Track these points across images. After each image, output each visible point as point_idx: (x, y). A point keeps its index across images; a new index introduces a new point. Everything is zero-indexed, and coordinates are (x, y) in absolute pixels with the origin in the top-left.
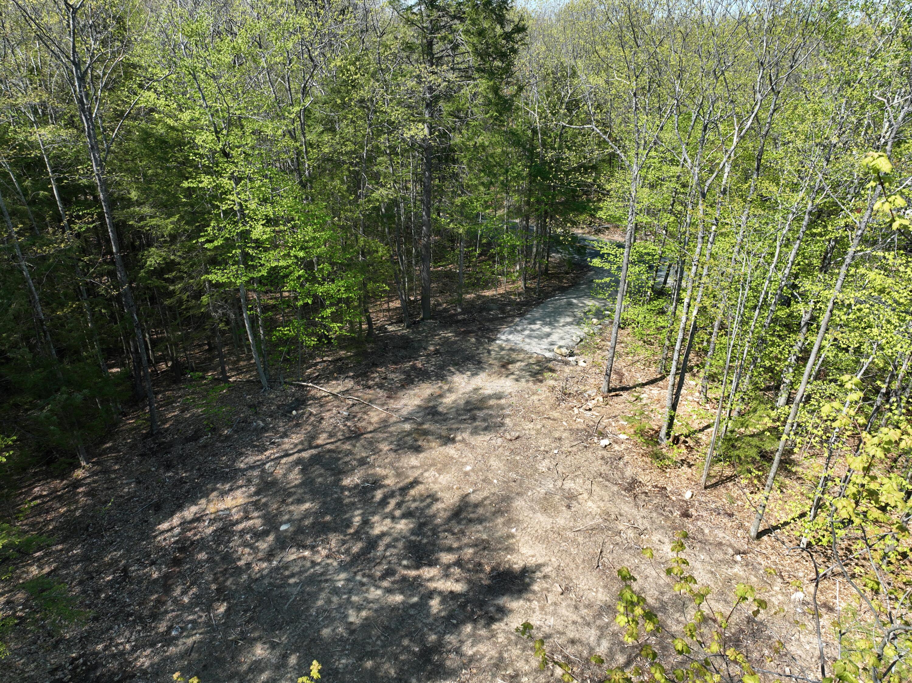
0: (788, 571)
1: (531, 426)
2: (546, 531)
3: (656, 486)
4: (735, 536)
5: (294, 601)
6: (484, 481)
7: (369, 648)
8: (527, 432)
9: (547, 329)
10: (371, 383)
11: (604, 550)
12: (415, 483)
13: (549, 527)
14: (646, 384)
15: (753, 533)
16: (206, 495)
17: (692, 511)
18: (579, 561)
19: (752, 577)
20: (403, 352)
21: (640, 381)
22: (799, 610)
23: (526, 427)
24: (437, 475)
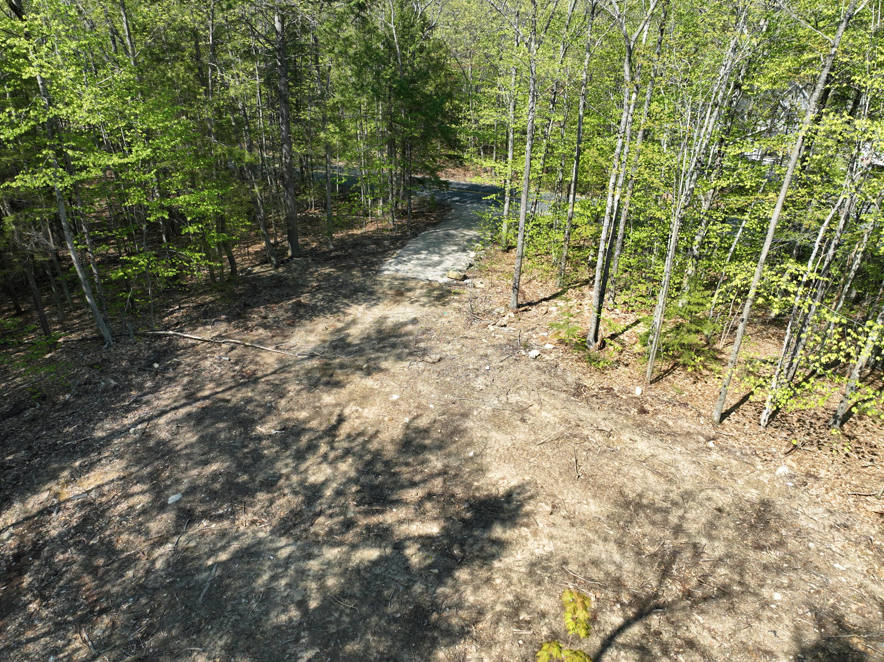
0: (761, 449)
1: (450, 347)
2: (508, 449)
3: (603, 388)
4: (699, 424)
5: (209, 590)
6: (418, 407)
8: (448, 353)
10: (250, 324)
11: (578, 458)
12: (341, 419)
13: (509, 444)
15: (717, 418)
16: (54, 476)
17: (647, 407)
18: (556, 475)
19: (732, 460)
20: (277, 291)
21: (542, 296)
22: (790, 484)
23: (446, 349)
24: (360, 410)
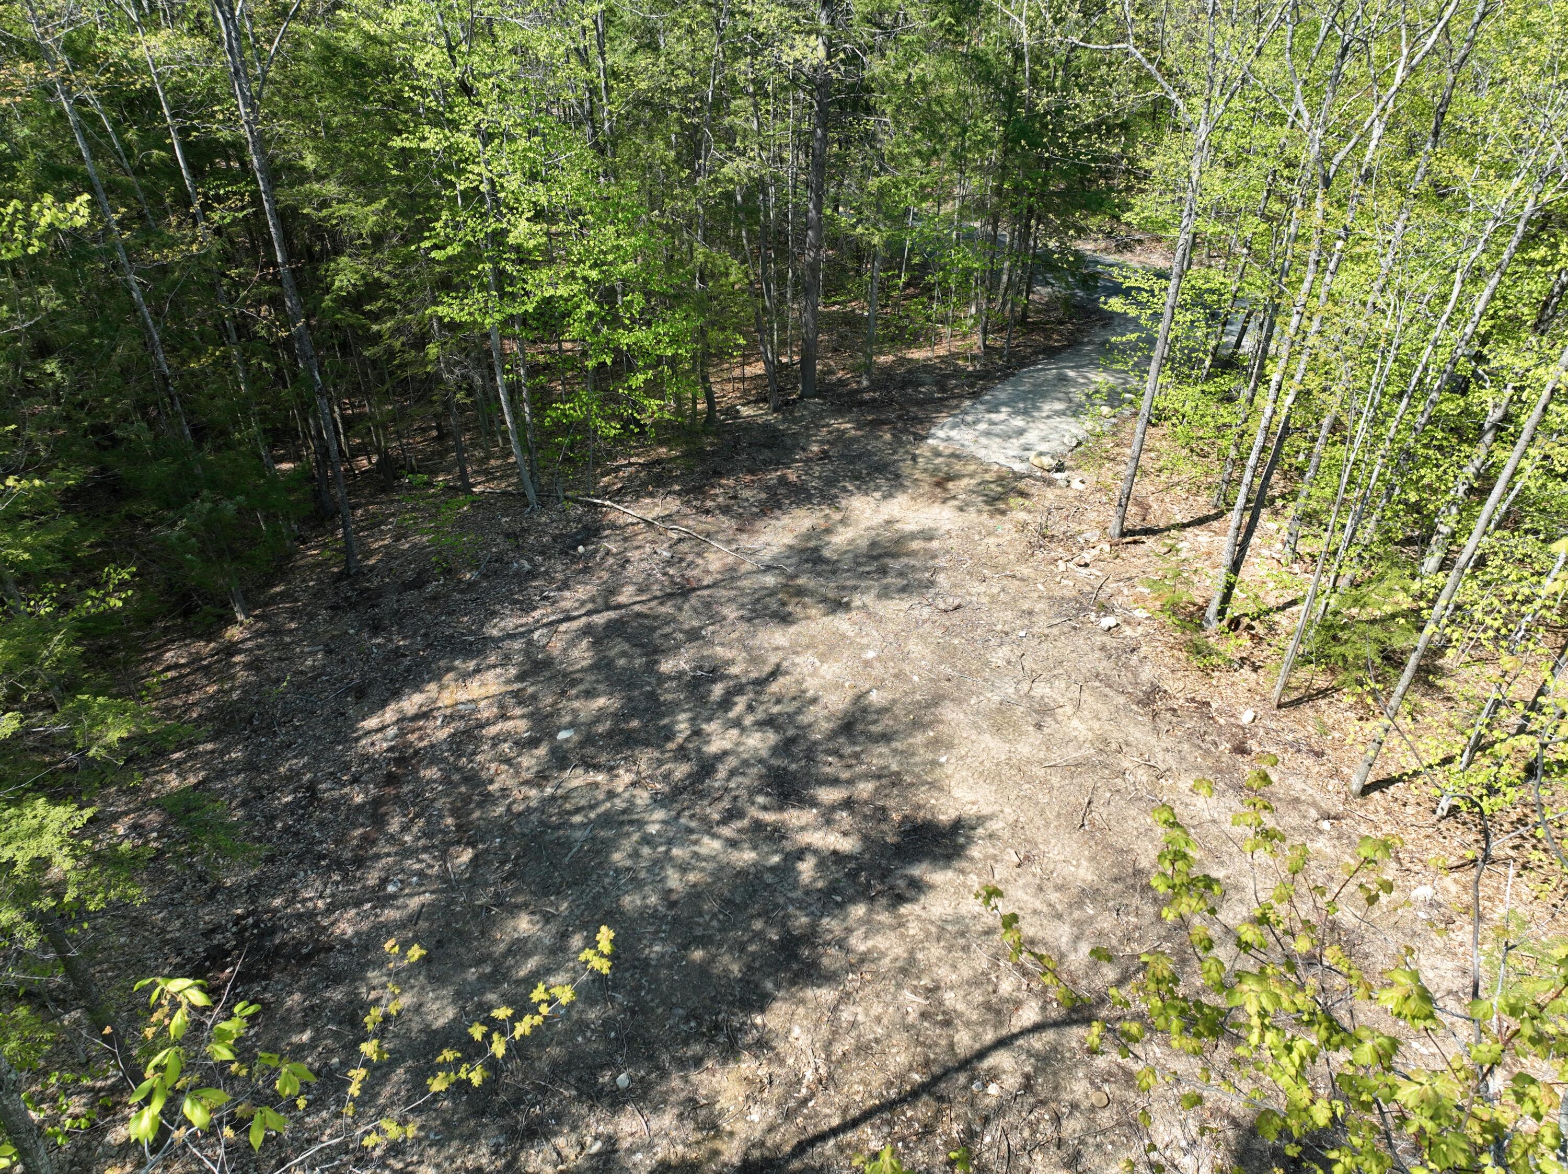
0: (1411, 852)
1: (982, 588)
2: (998, 764)
3: (1193, 700)
4: (1323, 789)
5: (579, 851)
6: (896, 676)
7: (698, 932)
8: (974, 599)
9: (1019, 422)
10: (709, 504)
11: (1095, 799)
12: (776, 673)
13: (1003, 757)
14: (1189, 525)
15: (1356, 786)
16: (437, 677)
17: (1252, 744)
18: (1050, 815)
20: (766, 454)
21: (1179, 518)
22: (1422, 915)
23: (973, 591)
24: (818, 664)
